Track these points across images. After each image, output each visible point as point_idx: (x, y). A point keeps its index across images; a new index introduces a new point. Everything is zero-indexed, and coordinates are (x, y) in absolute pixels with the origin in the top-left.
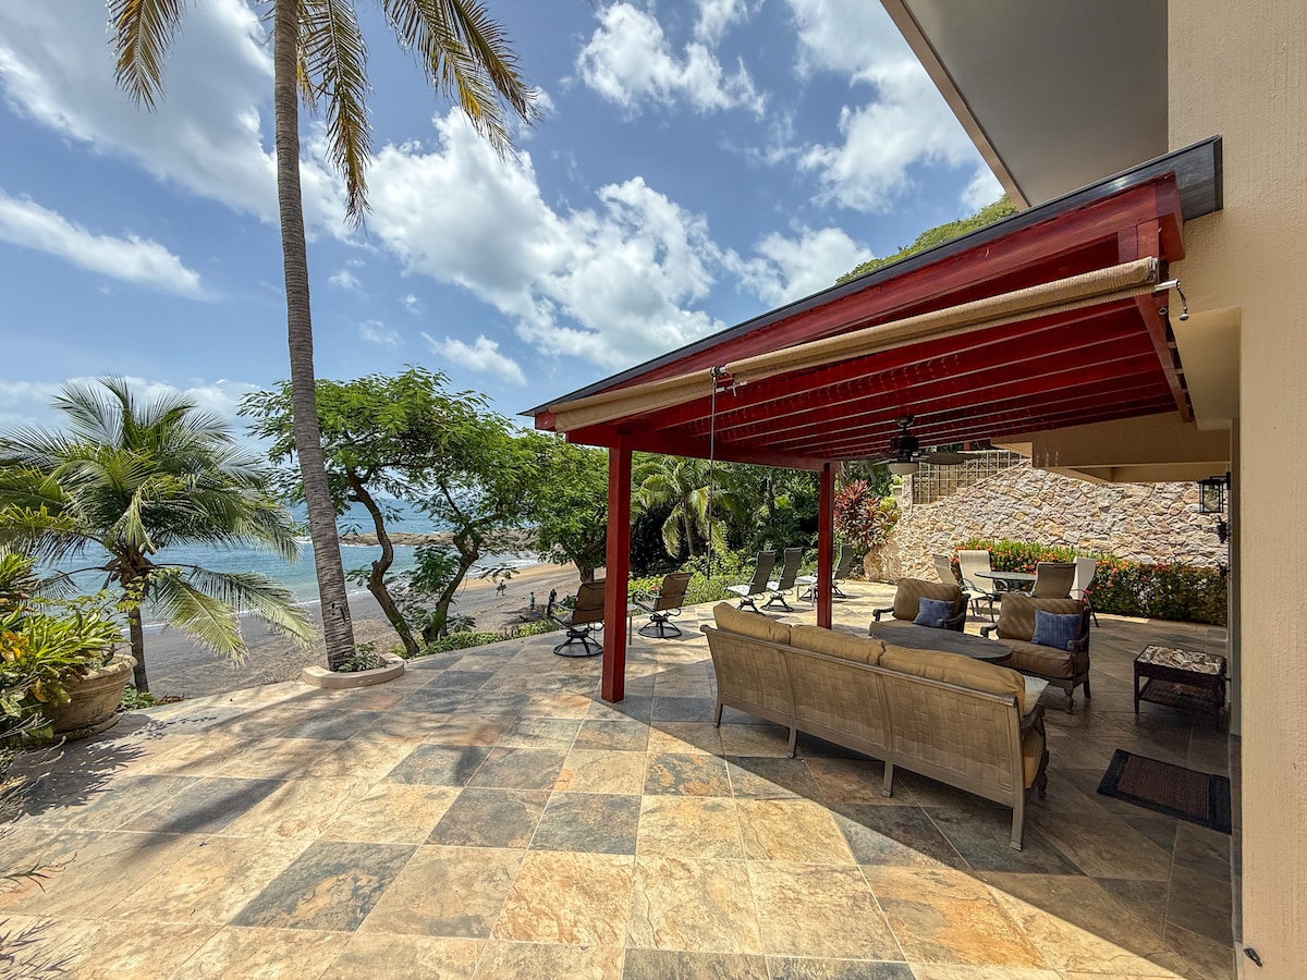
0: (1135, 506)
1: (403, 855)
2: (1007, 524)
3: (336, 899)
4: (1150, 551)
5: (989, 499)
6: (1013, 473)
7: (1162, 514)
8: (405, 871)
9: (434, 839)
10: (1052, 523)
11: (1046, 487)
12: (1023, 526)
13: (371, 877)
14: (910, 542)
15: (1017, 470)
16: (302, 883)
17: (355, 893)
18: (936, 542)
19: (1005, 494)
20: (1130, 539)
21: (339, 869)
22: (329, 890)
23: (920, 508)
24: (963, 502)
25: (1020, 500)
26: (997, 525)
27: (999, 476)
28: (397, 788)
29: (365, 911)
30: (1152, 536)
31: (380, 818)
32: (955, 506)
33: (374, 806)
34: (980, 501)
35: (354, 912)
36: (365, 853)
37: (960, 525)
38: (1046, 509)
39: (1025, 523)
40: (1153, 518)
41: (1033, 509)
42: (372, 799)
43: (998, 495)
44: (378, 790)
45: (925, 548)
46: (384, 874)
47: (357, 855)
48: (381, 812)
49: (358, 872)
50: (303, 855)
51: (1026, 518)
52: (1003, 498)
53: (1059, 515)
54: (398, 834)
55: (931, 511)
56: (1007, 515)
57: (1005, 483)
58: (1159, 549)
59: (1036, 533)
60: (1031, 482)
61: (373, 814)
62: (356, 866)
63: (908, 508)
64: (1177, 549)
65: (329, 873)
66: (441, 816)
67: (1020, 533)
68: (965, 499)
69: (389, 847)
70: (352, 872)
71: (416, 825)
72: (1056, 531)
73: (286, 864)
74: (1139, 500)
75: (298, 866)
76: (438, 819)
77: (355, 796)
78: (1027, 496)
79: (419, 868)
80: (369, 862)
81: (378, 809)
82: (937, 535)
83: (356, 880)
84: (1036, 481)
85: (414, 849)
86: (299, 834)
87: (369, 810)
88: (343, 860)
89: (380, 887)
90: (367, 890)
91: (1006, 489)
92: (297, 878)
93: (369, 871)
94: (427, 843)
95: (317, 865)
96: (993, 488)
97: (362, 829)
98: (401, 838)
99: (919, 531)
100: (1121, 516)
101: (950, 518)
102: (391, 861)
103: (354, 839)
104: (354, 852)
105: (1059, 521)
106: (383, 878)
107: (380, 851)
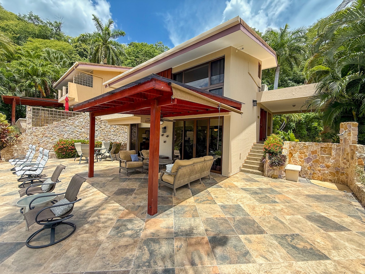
0: (103, 130)
1: (275, 236)
2: (72, 134)
3: (299, 242)
4: (105, 140)
5: (66, 126)
6: (74, 119)
7: (107, 132)
8: (278, 233)
9: (265, 232)
10: (84, 134)
11: (83, 124)
12: (77, 135)
13: (287, 238)
14: (31, 142)
15: (75, 118)
16: (306, 252)
17: (293, 239)
18: (44, 141)
19: (71, 125)
20: (101, 137)
21: (294, 247)
22: (300, 245)
23: (36, 128)
24: (56, 127)
25: (76, 127)
26: (68, 135)
27: (70, 119)
28: (254, 254)
29: (294, 235)
30: (105, 137)
31: (270, 250)
32: (53, 128)
33: (268, 256)
34: (63, 127)
35: (296, 236)
36: (284, 244)
37: (55, 135)
38: (83, 130)
39: (77, 134)
40: (105, 132)
41: (80, 130)
42: (266, 259)
43: (69, 125)
44: (260, 260)
45: (39, 144)
46: (284, 237)
47: (286, 246)
48: (268, 251)
49: (289, 242)
50: (303, 260)
51: (78, 133)
52: (71, 126)
53: (86, 132)
54: (271, 241)
55: (42, 130)
56: (72, 131)
57: (71, 122)
58: (106, 139)
59: (80, 137)
60: (79, 122)
61: (271, 253)
62: (289, 244)
63: (30, 128)
64: (109, 139)
65: (297, 248)
66: (255, 235)
67: (76, 137)
68: (57, 126)
69: (276, 240)
70: (291, 243)
71: (264, 239)
72: (86, 136)
73: (310, 262)
74: (103, 129)
75: (306, 258)
76: (257, 235)
77: (271, 266)
78: (78, 126)
79: (275, 231)
80: (285, 242)
81: (268, 253)
82: (44, 139)
83: (291, 241)
84: (81, 122)
85: (271, 235)
86: (301, 270)
87: (271, 255)
88: (291, 248)
89: (287, 235)
90: (290, 237)
91: (72, 124)
92: (307, 255)
93: (286, 240)
94: (267, 233)
95: (299, 253)
96: (68, 123)
97: (279, 252)
98: (271, 239)
99: (36, 137)
100: (100, 132)
101: (51, 132)
102: (279, 237)
103: (283, 251)
104: (286, 247)
105: (86, 133)
106: (284, 236)
107: (280, 242)
